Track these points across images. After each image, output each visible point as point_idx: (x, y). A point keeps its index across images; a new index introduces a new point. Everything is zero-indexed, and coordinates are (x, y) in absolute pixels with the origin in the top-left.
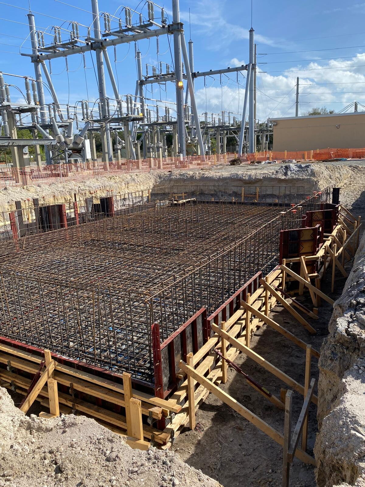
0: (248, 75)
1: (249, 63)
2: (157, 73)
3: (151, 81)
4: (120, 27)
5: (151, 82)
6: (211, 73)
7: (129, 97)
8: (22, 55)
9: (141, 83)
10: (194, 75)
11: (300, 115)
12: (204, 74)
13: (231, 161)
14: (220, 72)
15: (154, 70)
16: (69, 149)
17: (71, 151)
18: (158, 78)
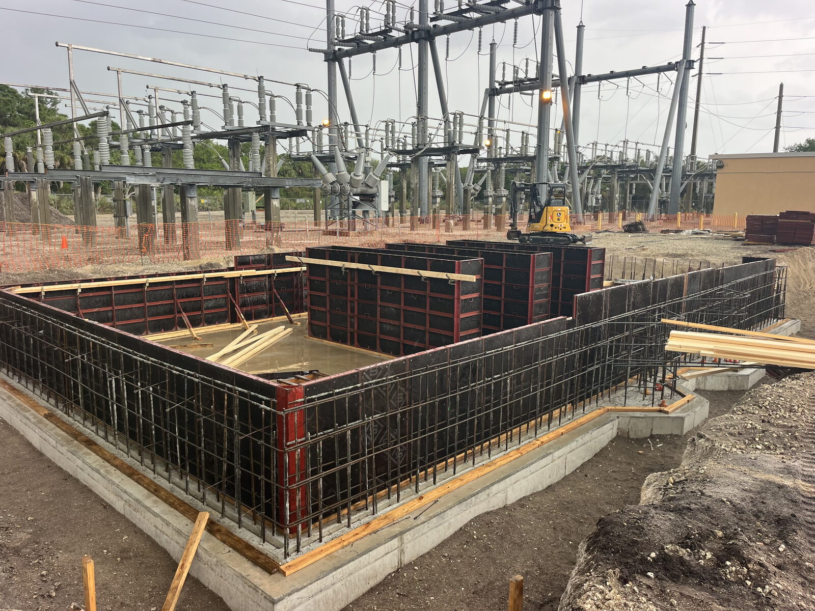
0: (678, 79)
1: (682, 59)
2: (521, 75)
3: (508, 89)
4: (460, 5)
5: (509, 91)
6: (613, 75)
7: (458, 116)
8: (310, 50)
9: (492, 93)
10: (583, 80)
11: (781, 150)
12: (599, 78)
13: (626, 226)
14: (628, 74)
15: (516, 71)
16: (354, 195)
17: (358, 198)
18: (520, 85)
